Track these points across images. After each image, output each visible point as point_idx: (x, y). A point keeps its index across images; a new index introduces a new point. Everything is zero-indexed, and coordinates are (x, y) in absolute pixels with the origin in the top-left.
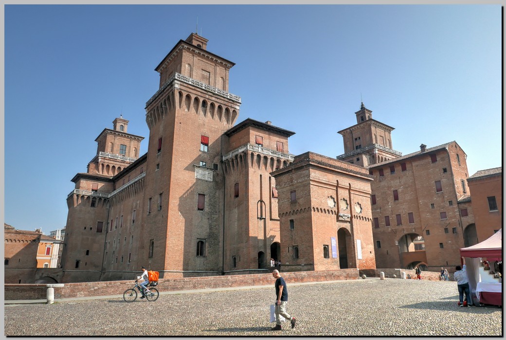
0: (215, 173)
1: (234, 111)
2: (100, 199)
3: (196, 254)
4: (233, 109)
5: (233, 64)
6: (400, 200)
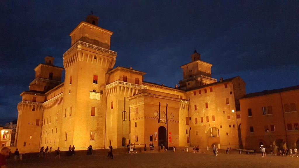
0: (101, 95)
1: (113, 60)
2: (38, 106)
3: (90, 139)
6: (209, 108)
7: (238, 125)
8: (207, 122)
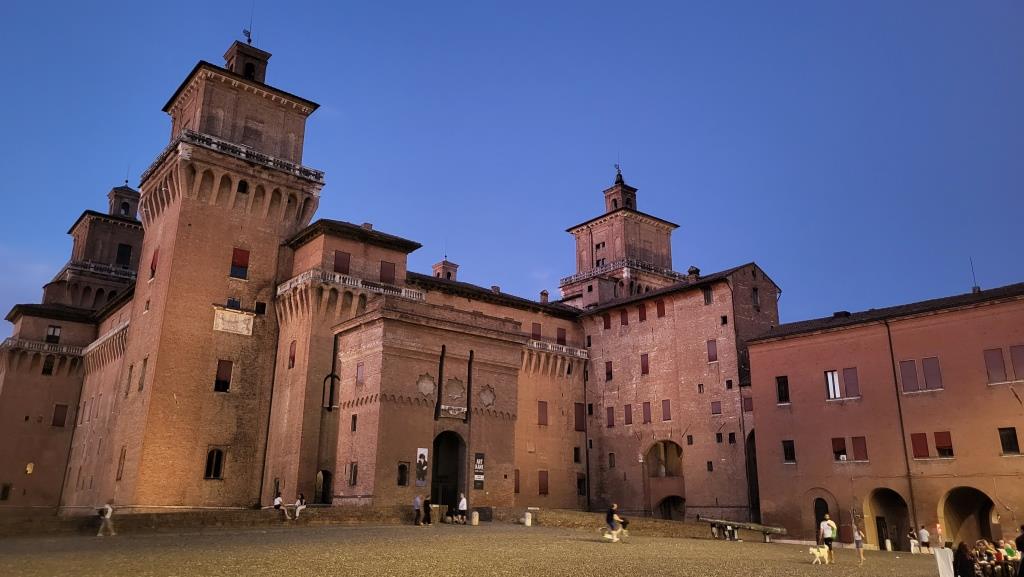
0: (258, 320)
1: (308, 200)
2: (63, 358)
3: (203, 473)
4: (307, 196)
5: (316, 106)
6: (651, 374)
7: (747, 433)
8: (645, 423)
